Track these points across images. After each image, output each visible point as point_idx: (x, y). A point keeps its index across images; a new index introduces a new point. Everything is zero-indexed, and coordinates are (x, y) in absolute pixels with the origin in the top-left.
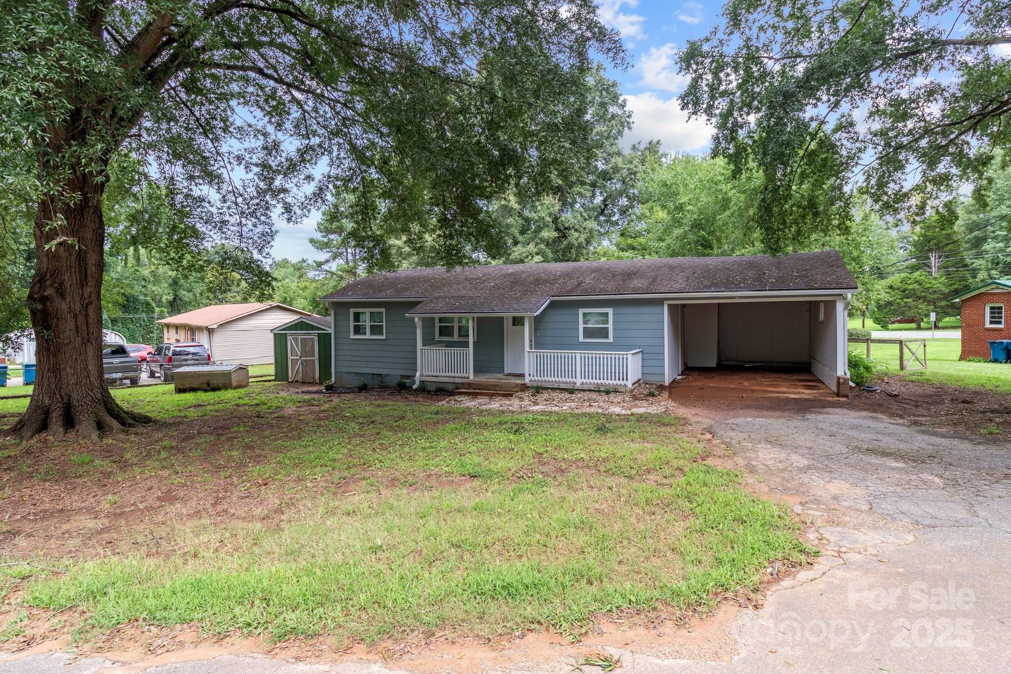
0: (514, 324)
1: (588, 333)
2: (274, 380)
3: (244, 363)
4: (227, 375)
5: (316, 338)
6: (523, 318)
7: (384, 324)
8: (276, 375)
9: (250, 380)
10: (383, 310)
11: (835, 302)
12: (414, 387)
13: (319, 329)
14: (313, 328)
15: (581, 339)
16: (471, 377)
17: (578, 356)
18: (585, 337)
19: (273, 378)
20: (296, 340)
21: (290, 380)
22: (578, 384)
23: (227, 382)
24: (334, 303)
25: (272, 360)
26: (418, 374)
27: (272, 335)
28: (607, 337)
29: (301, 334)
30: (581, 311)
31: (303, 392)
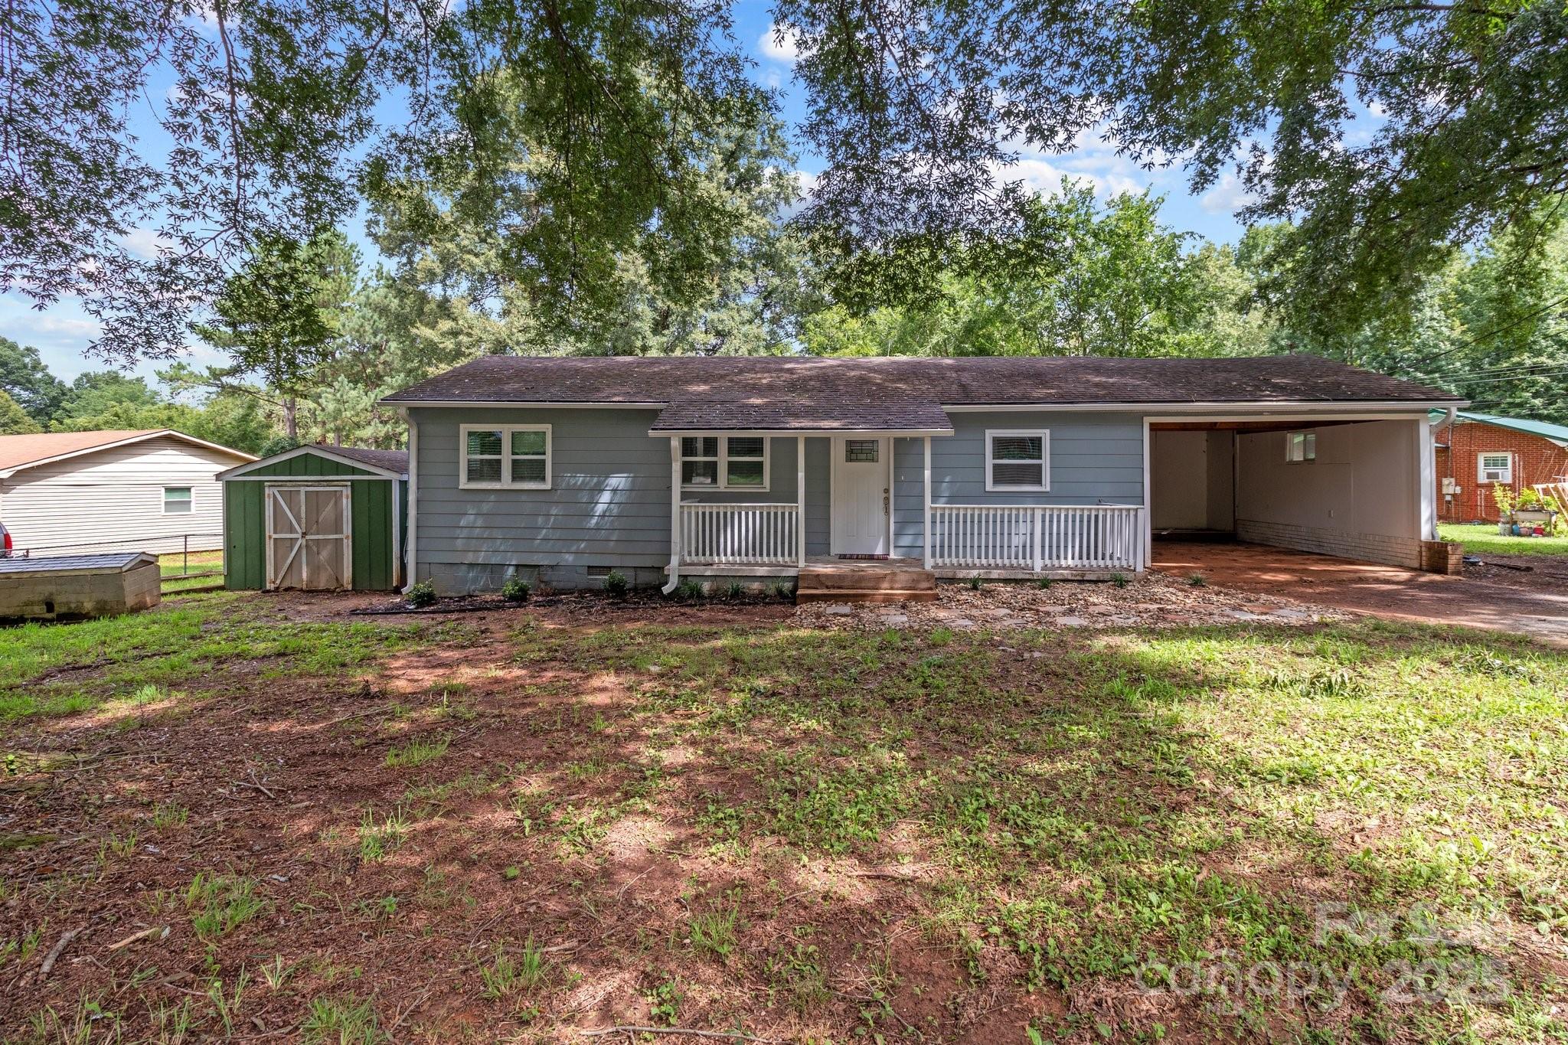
0: (849, 459)
1: (1002, 475)
2: (221, 588)
3: (152, 548)
4: (115, 577)
5: (347, 492)
6: (918, 441)
7: (548, 458)
8: (228, 576)
9: (165, 587)
10: (547, 428)
11: (1415, 424)
12: (666, 589)
13: (354, 471)
14: (339, 468)
15: (989, 486)
16: (802, 564)
17: (1038, 514)
18: (996, 481)
19: (220, 581)
20: (290, 498)
21: (269, 586)
22: (1038, 569)
23: (109, 596)
24: (413, 411)
25: (219, 543)
26: (675, 560)
27: (220, 485)
28: (1038, 481)
29: (305, 484)
30: (990, 434)
31: (354, 612)
